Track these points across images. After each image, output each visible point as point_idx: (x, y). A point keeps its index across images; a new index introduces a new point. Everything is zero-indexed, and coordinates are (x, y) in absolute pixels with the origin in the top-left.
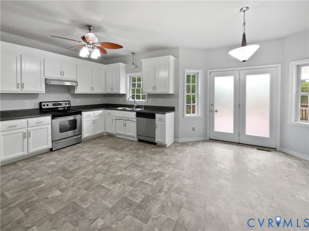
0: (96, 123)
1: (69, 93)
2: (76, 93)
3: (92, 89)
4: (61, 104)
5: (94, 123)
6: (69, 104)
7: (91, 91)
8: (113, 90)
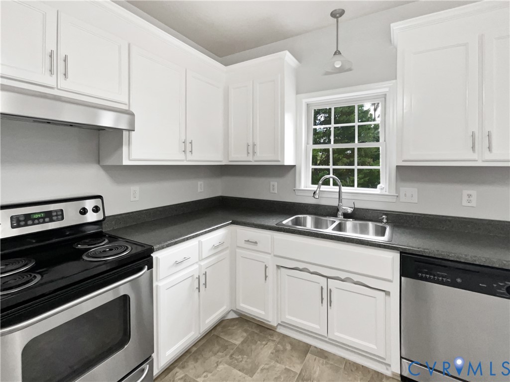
0: (205, 284)
1: (99, 162)
2: (126, 162)
3: (187, 146)
4: (60, 215)
5: (199, 288)
6: (96, 209)
7: (181, 156)
8: (254, 153)
